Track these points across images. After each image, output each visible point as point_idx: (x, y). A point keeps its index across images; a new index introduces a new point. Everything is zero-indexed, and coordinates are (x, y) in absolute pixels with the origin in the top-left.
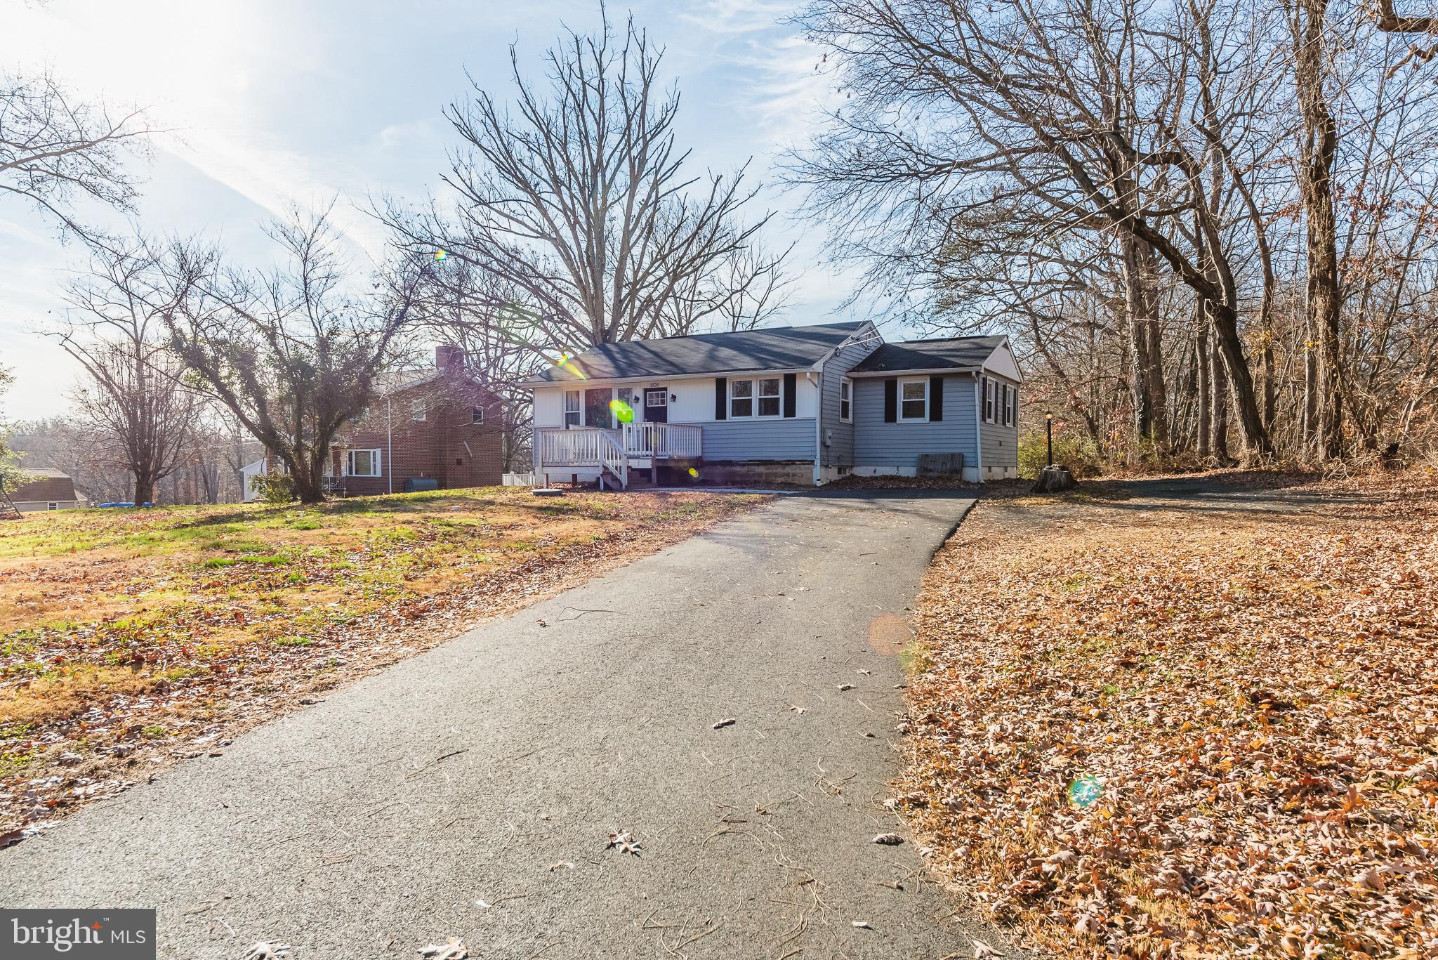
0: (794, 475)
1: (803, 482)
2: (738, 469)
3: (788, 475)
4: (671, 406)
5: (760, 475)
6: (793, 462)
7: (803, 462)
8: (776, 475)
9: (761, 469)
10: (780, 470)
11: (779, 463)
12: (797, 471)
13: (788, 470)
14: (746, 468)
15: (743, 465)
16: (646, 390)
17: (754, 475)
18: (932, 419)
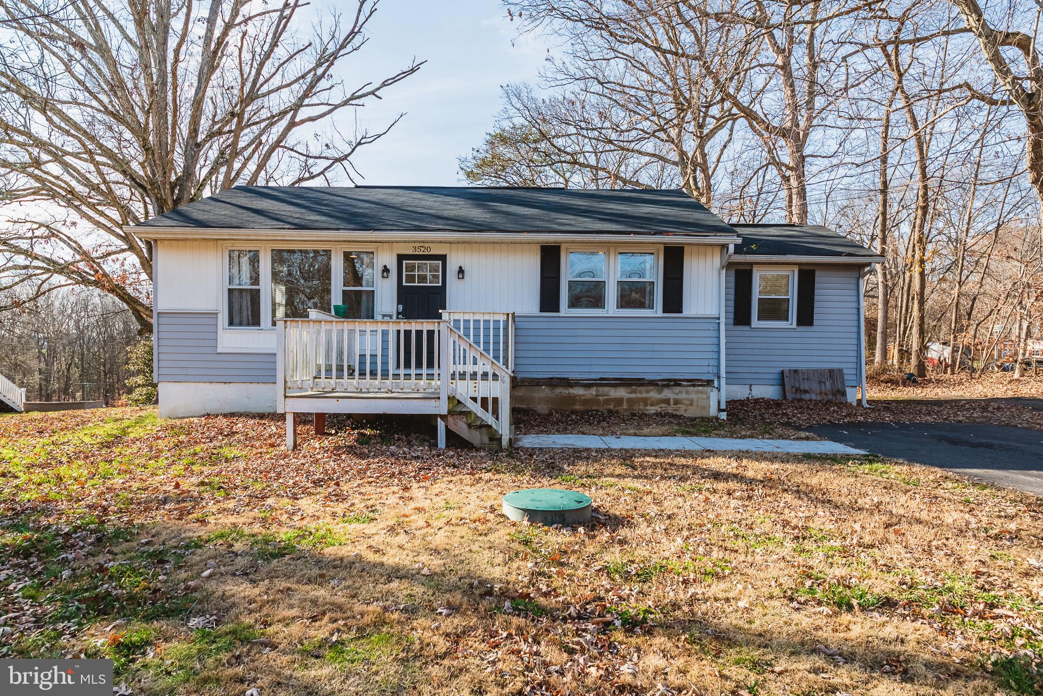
0: (677, 402)
1: (692, 412)
2: (579, 391)
3: (667, 401)
4: (453, 286)
5: (619, 401)
6: (677, 383)
7: (693, 382)
8: (645, 401)
9: (621, 393)
10: (653, 394)
11: (652, 383)
12: (684, 396)
13: (667, 394)
14: (593, 391)
15: (588, 386)
16: (401, 258)
17: (607, 401)
18: (800, 323)
